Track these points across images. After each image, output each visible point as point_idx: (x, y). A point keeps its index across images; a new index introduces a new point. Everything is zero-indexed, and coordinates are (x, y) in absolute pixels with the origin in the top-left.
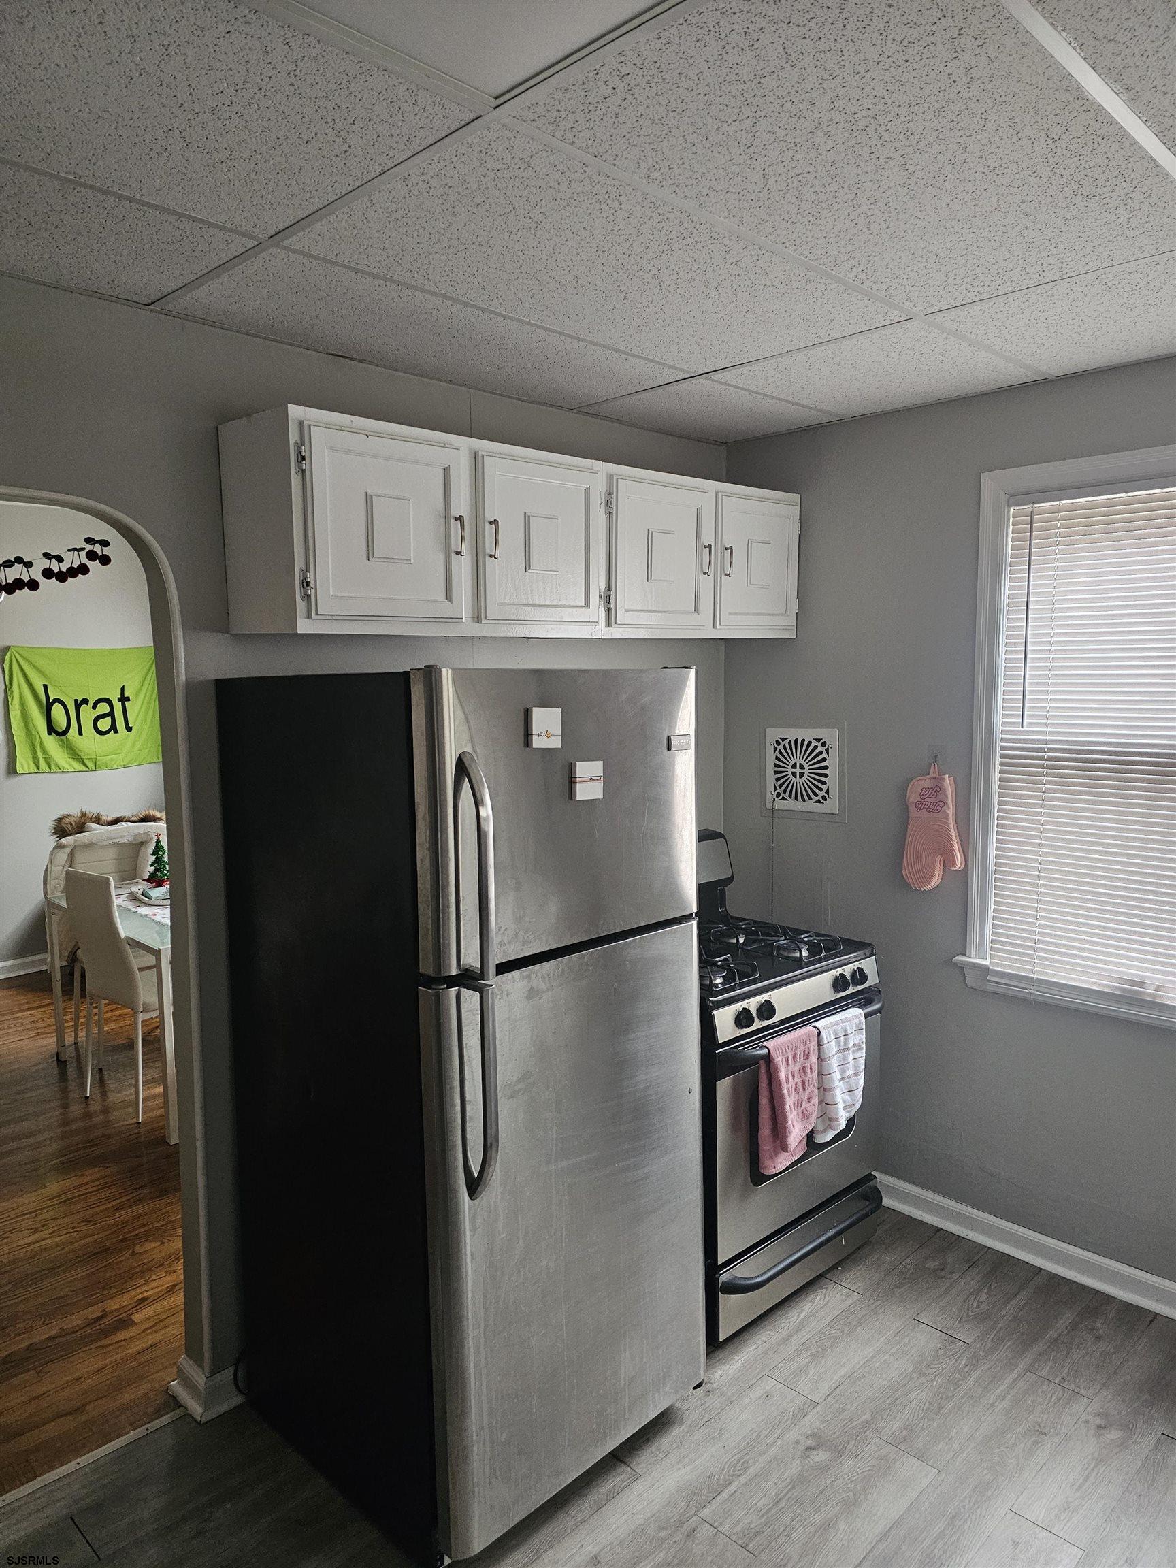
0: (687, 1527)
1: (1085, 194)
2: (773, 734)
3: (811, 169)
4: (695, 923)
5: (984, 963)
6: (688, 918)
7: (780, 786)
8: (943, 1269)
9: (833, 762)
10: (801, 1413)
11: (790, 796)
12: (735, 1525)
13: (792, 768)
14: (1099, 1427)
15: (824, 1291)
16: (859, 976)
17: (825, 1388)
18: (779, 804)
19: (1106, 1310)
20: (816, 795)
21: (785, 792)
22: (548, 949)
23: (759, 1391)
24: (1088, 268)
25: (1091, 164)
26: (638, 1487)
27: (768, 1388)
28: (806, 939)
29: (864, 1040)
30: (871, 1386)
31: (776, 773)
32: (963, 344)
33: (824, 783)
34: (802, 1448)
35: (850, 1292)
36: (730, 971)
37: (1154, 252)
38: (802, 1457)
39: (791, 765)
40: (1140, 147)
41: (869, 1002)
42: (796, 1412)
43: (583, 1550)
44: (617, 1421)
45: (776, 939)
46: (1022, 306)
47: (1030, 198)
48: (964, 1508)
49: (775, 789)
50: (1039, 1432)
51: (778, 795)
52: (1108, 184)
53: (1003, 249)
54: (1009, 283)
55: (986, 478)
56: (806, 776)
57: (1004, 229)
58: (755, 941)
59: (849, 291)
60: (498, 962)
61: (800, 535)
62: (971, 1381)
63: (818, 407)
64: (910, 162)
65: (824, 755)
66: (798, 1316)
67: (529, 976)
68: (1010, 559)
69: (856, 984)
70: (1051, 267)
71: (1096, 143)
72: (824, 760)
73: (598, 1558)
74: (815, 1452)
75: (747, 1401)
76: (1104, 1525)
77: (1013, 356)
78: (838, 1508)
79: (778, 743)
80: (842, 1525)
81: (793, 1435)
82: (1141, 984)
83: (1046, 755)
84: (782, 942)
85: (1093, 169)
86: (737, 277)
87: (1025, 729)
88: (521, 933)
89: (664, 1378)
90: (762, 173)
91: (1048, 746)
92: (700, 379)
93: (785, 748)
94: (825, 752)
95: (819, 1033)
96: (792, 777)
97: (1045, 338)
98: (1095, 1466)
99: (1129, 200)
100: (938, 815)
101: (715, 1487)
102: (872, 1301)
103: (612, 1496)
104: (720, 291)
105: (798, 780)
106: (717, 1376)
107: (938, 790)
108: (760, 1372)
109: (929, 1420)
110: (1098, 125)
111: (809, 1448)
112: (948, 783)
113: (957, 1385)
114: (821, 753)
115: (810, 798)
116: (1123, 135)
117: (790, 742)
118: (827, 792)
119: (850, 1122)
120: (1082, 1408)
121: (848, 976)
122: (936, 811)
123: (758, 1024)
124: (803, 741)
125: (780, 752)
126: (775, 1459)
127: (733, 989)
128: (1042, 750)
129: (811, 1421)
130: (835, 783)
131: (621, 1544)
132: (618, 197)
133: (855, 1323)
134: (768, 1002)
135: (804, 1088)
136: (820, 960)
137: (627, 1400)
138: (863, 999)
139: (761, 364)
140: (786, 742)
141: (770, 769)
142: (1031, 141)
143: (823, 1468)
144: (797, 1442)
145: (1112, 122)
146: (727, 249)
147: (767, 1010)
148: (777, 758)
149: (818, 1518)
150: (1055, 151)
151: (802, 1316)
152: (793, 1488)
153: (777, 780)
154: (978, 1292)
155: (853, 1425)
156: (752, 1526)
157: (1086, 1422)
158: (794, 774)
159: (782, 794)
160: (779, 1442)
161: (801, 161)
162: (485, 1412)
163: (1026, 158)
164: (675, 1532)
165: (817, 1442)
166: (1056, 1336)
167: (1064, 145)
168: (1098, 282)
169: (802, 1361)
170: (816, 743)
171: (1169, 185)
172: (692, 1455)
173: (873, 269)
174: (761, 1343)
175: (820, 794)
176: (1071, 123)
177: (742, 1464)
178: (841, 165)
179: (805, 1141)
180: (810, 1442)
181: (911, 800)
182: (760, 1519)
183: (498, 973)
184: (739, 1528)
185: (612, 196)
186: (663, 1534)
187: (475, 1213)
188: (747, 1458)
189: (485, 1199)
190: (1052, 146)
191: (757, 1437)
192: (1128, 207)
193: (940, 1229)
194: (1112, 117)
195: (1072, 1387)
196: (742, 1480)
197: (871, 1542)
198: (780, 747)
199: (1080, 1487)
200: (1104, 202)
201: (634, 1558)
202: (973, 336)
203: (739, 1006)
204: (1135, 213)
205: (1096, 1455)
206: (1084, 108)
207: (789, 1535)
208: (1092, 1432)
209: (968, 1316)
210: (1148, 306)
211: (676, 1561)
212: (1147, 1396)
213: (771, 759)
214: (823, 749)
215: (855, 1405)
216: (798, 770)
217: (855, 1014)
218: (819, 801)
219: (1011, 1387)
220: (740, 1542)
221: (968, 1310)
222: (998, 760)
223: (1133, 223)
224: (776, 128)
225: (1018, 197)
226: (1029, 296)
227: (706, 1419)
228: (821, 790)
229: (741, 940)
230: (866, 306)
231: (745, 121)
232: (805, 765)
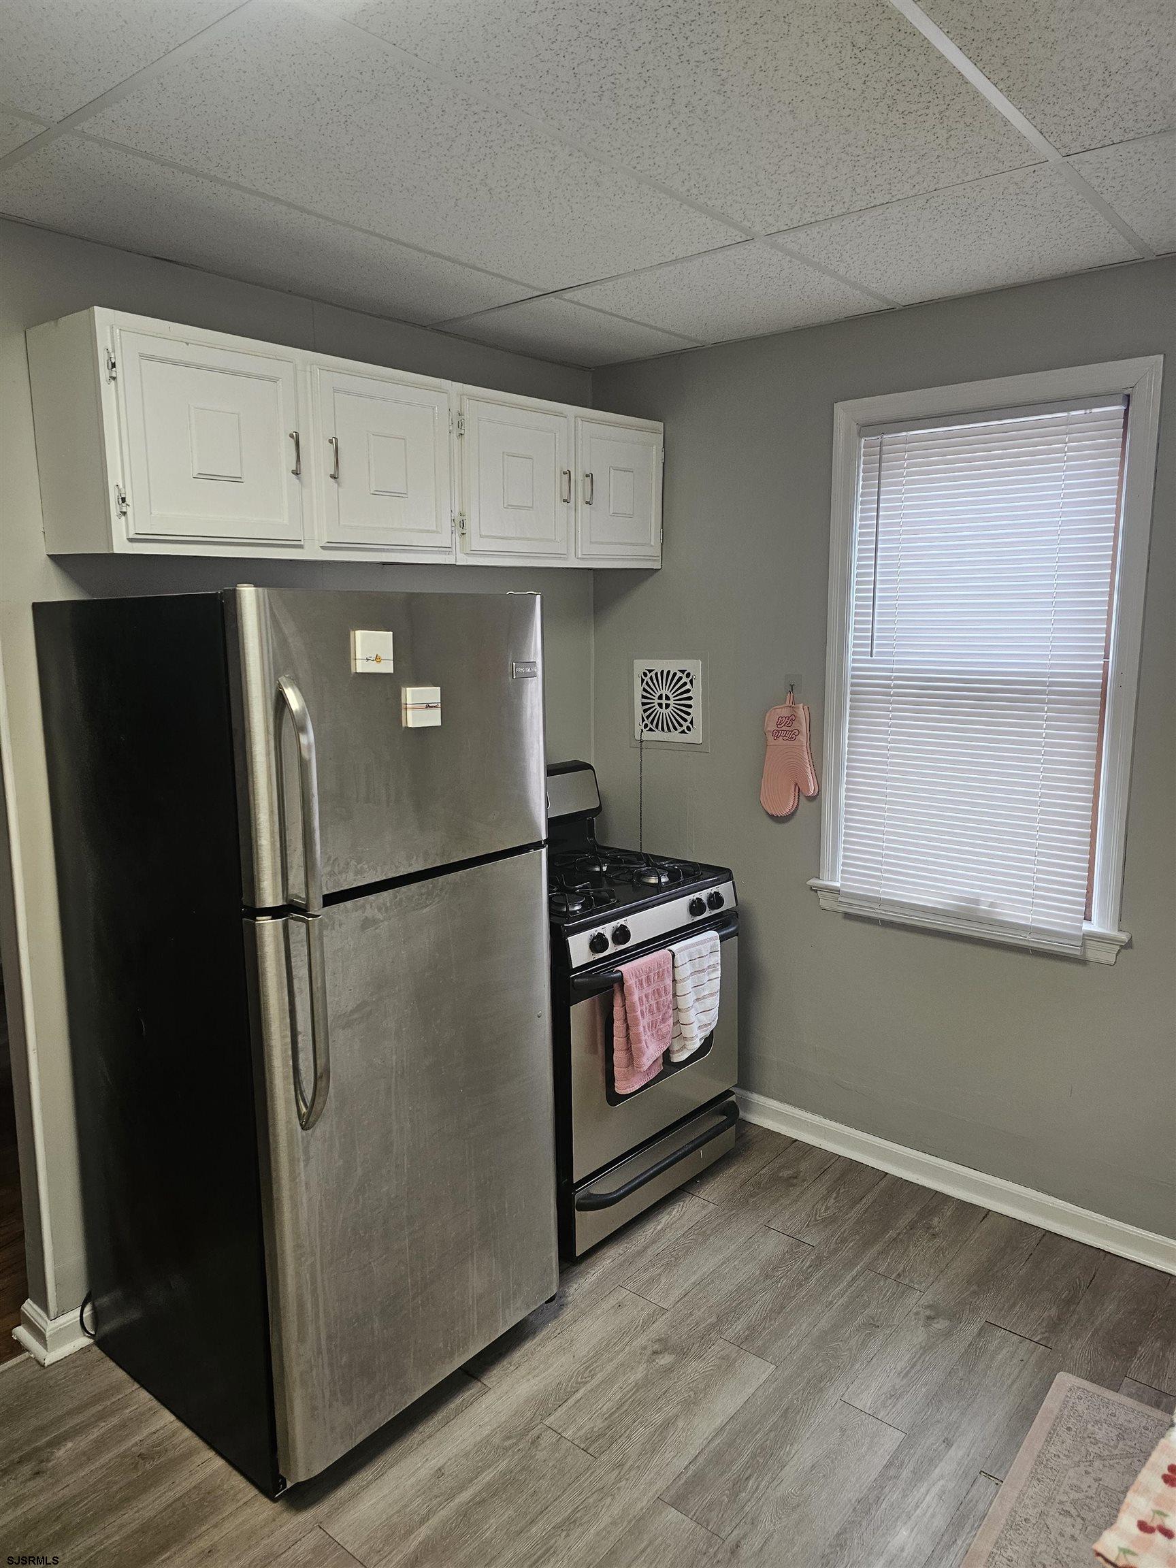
0: (535, 1433)
1: (901, 110)
2: (640, 666)
3: (622, 69)
4: (544, 851)
5: (835, 885)
6: (537, 845)
7: (648, 717)
8: (796, 1177)
9: (696, 692)
10: (651, 1320)
11: (657, 727)
12: (578, 1430)
13: (658, 699)
14: (929, 1318)
15: (682, 1203)
16: (716, 900)
17: (677, 1293)
18: (647, 735)
19: (943, 1208)
20: (681, 726)
21: (652, 723)
22: (385, 878)
23: (612, 1301)
24: (915, 191)
25: (901, 77)
26: (488, 1399)
27: (620, 1298)
28: (666, 866)
29: (719, 962)
30: (719, 1291)
31: (644, 704)
32: (807, 268)
33: (688, 714)
34: (648, 1352)
35: (706, 1203)
36: (589, 899)
37: (977, 176)
38: (648, 1361)
39: (657, 696)
40: (946, 61)
41: (726, 925)
42: (646, 1319)
43: (428, 1465)
44: (465, 1339)
45: (638, 866)
46: (859, 229)
47: (847, 112)
48: (798, 1401)
49: (643, 720)
50: (872, 1325)
51: (646, 726)
52: (921, 100)
53: (829, 167)
54: (841, 203)
55: (839, 408)
56: (671, 707)
57: (827, 145)
58: (617, 869)
59: (685, 207)
60: (326, 893)
61: (664, 464)
62: (812, 1281)
63: (678, 332)
64: (721, 67)
65: (688, 686)
66: (655, 1229)
67: (363, 906)
68: (861, 490)
69: (712, 908)
70: (880, 188)
71: (903, 55)
72: (688, 691)
73: (443, 1470)
74: (661, 1356)
75: (599, 1312)
76: (926, 1409)
77: (859, 282)
78: (679, 1407)
79: (645, 675)
80: (680, 1424)
81: (641, 1340)
82: (977, 902)
83: (893, 683)
84: (643, 869)
85: (904, 83)
86: (568, 187)
87: (874, 657)
88: (353, 862)
89: (514, 1294)
90: (572, 72)
91: (895, 674)
92: (551, 298)
93: (652, 679)
94: (689, 683)
95: (673, 956)
96: (658, 708)
97: (886, 264)
98: (922, 1355)
99: (944, 118)
100: (795, 743)
101: (559, 1395)
102: (726, 1211)
103: (459, 1411)
104: (553, 201)
105: (664, 711)
106: (572, 1290)
107: (792, 719)
108: (614, 1284)
109: (771, 1320)
110: (902, 35)
111: (655, 1353)
112: (802, 713)
113: (800, 1285)
114: (685, 684)
115: (675, 729)
116: (927, 47)
117: (656, 674)
118: (691, 723)
119: (708, 1042)
120: (915, 1301)
121: (705, 900)
122: (792, 739)
123: (612, 949)
124: (669, 672)
125: (647, 683)
126: (623, 1365)
127: (591, 914)
128: (888, 678)
129: (660, 1327)
130: (699, 715)
131: (467, 1455)
132: (427, 92)
133: (708, 1232)
134: (623, 928)
135: (658, 1009)
136: (679, 885)
137: (476, 1316)
138: (718, 923)
139: (610, 284)
140: (653, 674)
141: (638, 700)
142: (838, 51)
143: (668, 1370)
144: (645, 1348)
145: (915, 33)
146: (551, 155)
147: (622, 935)
148: (645, 690)
149: (659, 1418)
150: (864, 61)
151: (659, 1228)
152: (637, 1390)
153: (645, 711)
154: (825, 1198)
155: (699, 1328)
156: (596, 1429)
157: (917, 1314)
158: (660, 705)
159: (650, 725)
160: (628, 1348)
161: (610, 60)
162: (323, 1336)
163: (836, 68)
164: (519, 1441)
165: (663, 1345)
166: (895, 1236)
167: (873, 56)
168: (928, 205)
169: (655, 1271)
170: (681, 674)
171: (981, 103)
172: (542, 1366)
173: (705, 183)
174: (617, 1255)
175: (685, 725)
176: (876, 32)
177: (590, 1372)
178: (652, 67)
179: (661, 1061)
180: (656, 1347)
181: (769, 729)
182: (603, 1422)
183: (325, 905)
184: (581, 1433)
185: (421, 91)
186: (508, 1443)
187: (308, 1142)
188: (595, 1365)
189: (318, 1130)
190: (859, 55)
191: (607, 1345)
192: (945, 125)
193: (796, 1140)
194: (914, 28)
195: (907, 1281)
196: (589, 1387)
197: (707, 1438)
198: (647, 679)
199: (906, 1374)
200: (920, 119)
201: (477, 1468)
202: (816, 260)
203: (594, 931)
204: (952, 132)
205: (923, 1344)
206: (885, 15)
207: (629, 1437)
208: (921, 1323)
209: (816, 1220)
210: (979, 233)
211: (519, 1468)
212: (975, 1287)
213: (638, 691)
214: (688, 680)
215: (702, 1310)
216: (664, 702)
217: (711, 937)
218: (683, 732)
219: (850, 1285)
220: (582, 1446)
221: (816, 1214)
222: (849, 689)
223: (953, 144)
224: (578, 23)
225: (835, 111)
226: (863, 218)
227: (558, 1331)
228: (685, 720)
229: (605, 869)
230: (705, 224)
231: (544, 12)
232: (671, 697)
